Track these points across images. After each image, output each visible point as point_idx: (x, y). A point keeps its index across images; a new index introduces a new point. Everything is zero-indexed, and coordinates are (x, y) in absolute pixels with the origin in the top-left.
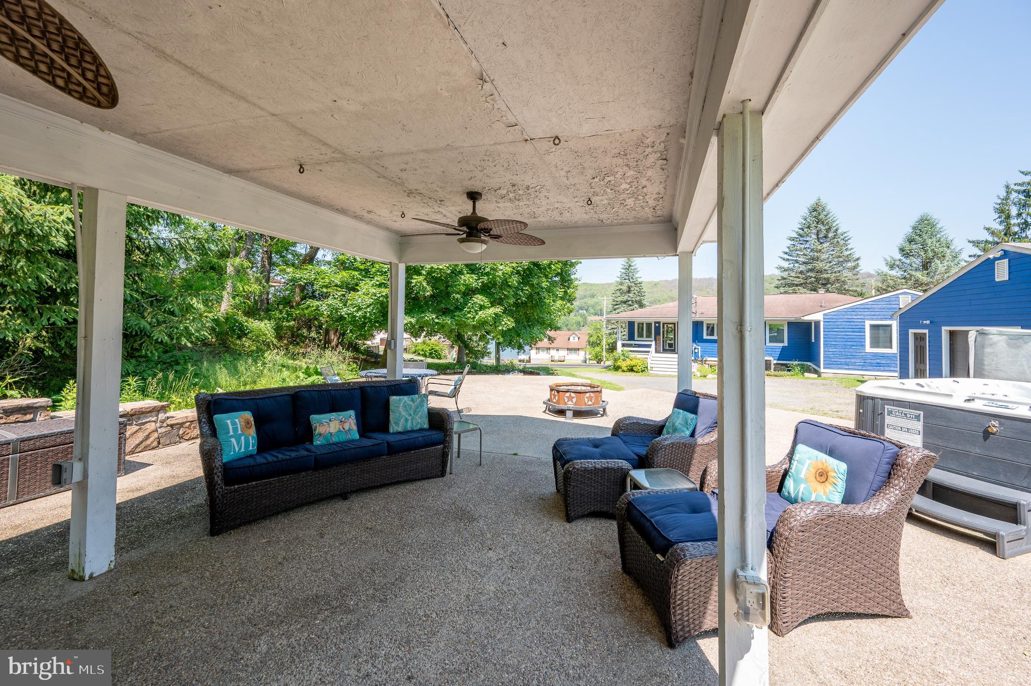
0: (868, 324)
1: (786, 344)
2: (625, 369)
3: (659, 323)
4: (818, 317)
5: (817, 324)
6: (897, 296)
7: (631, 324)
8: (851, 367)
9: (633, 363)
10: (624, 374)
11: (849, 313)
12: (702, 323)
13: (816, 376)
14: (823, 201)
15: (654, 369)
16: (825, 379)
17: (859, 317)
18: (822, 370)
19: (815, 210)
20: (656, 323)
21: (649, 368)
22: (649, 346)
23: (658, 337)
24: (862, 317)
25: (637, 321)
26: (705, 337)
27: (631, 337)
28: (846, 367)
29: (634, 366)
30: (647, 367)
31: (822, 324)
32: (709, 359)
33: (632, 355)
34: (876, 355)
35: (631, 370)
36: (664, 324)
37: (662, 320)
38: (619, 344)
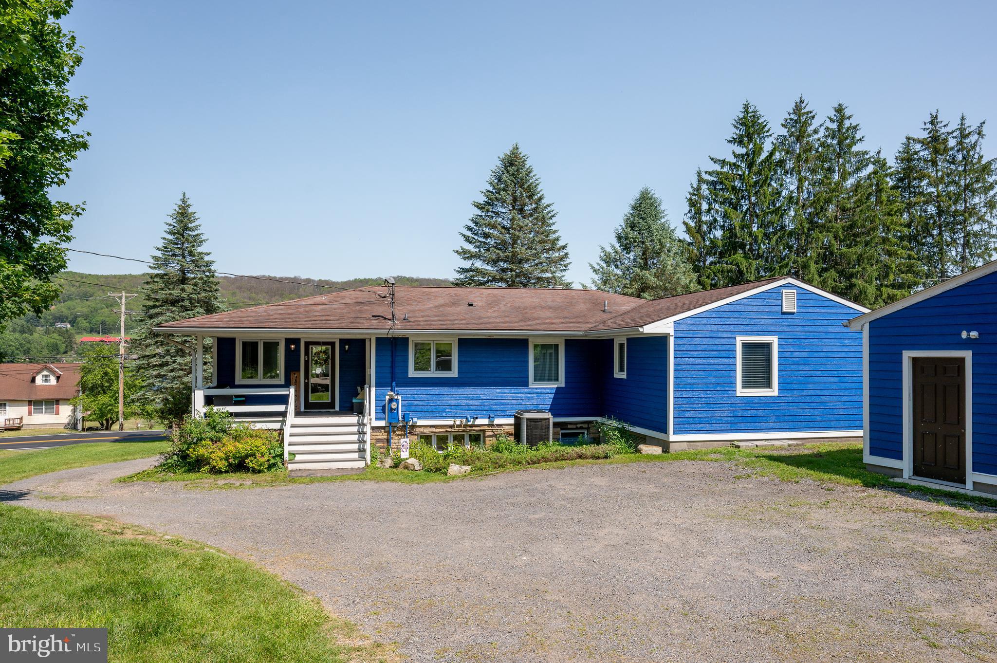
0: (740, 340)
1: (562, 383)
2: (222, 465)
3: (297, 341)
4: (663, 327)
5: (662, 340)
6: (778, 292)
7: (225, 345)
8: (717, 426)
9: (243, 447)
10: (221, 480)
11: (712, 321)
12: (403, 342)
13: (657, 450)
14: (523, 151)
15: (298, 458)
16: (678, 457)
17: (726, 328)
18: (673, 438)
19: (511, 164)
20: (289, 341)
21: (286, 457)
22: (284, 400)
23: (293, 377)
24: (732, 328)
25: (242, 335)
26: (412, 373)
27: (225, 377)
28: (708, 427)
29: (247, 456)
30: (281, 455)
31: (672, 340)
32: (420, 422)
33: (235, 425)
34: (749, 400)
35: (239, 465)
36: (307, 344)
37: (304, 334)
38: (198, 397)
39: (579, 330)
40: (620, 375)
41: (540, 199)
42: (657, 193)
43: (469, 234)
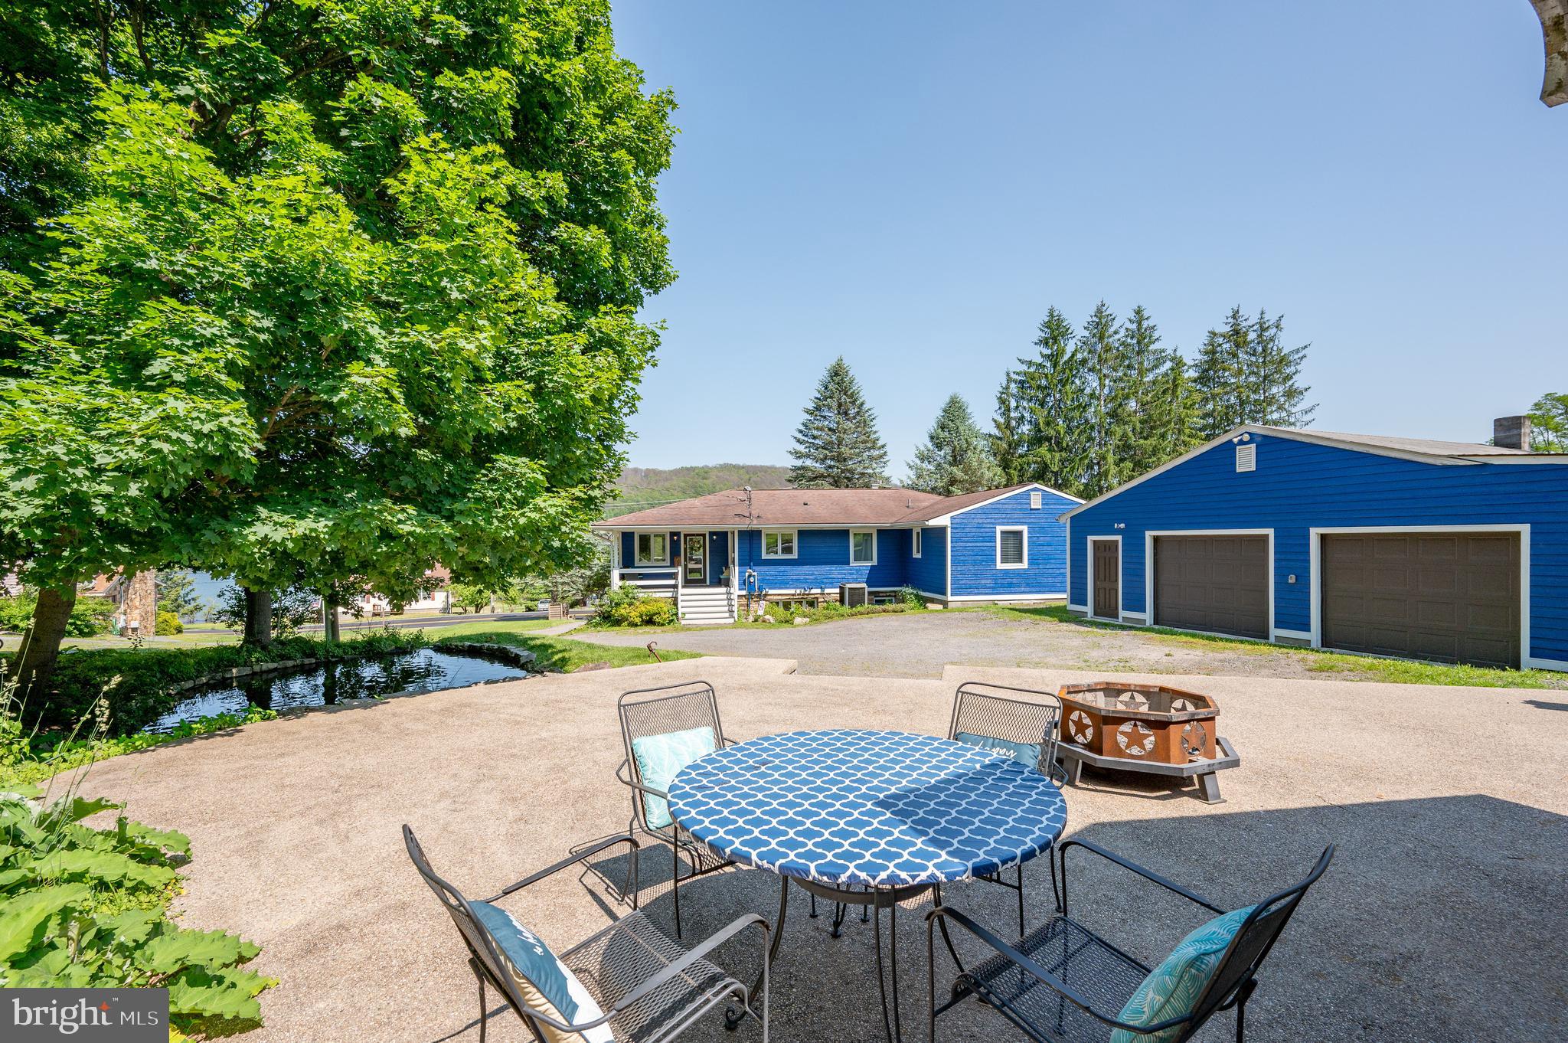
0: (999, 529)
1: (875, 562)
2: (638, 620)
3: (678, 534)
4: (943, 521)
5: (943, 529)
6: (1027, 494)
7: (627, 538)
8: (981, 590)
9: (652, 608)
10: (640, 630)
11: (978, 516)
12: (758, 533)
13: (940, 607)
14: (846, 363)
15: (687, 616)
16: (953, 610)
17: (989, 521)
18: (950, 598)
19: (836, 374)
20: (673, 534)
21: (680, 615)
22: (673, 576)
23: (676, 560)
24: (993, 521)
25: (638, 530)
26: (764, 556)
27: (627, 561)
28: (976, 591)
29: (655, 614)
30: (676, 614)
31: (949, 530)
32: (771, 592)
33: (642, 595)
34: (1006, 572)
35: (649, 621)
36: (686, 536)
37: (684, 529)
38: (615, 574)
39: (887, 523)
40: (917, 555)
41: (862, 404)
42: (965, 398)
43: (800, 436)
